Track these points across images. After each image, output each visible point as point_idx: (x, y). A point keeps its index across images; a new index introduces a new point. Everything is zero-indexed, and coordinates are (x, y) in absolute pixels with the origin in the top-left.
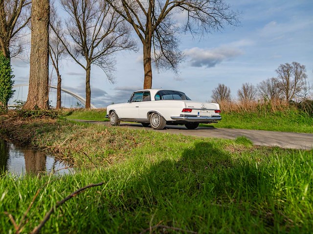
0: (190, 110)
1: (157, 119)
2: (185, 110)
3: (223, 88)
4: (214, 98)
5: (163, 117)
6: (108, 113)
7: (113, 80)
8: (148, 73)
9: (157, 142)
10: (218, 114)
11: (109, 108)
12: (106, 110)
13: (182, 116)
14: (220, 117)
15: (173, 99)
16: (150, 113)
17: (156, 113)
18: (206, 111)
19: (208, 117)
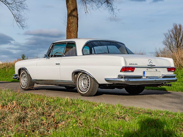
0: (132, 69)
1: (86, 82)
2: (125, 69)
3: (180, 29)
4: (166, 45)
5: (94, 79)
6: (17, 73)
7: (23, 23)
8: (72, 11)
9: (86, 121)
10: (171, 73)
11: (19, 65)
12: (13, 66)
13: (120, 77)
14: (174, 77)
15: (108, 53)
16: (76, 73)
17: (84, 73)
18: (154, 69)
19: (157, 78)
